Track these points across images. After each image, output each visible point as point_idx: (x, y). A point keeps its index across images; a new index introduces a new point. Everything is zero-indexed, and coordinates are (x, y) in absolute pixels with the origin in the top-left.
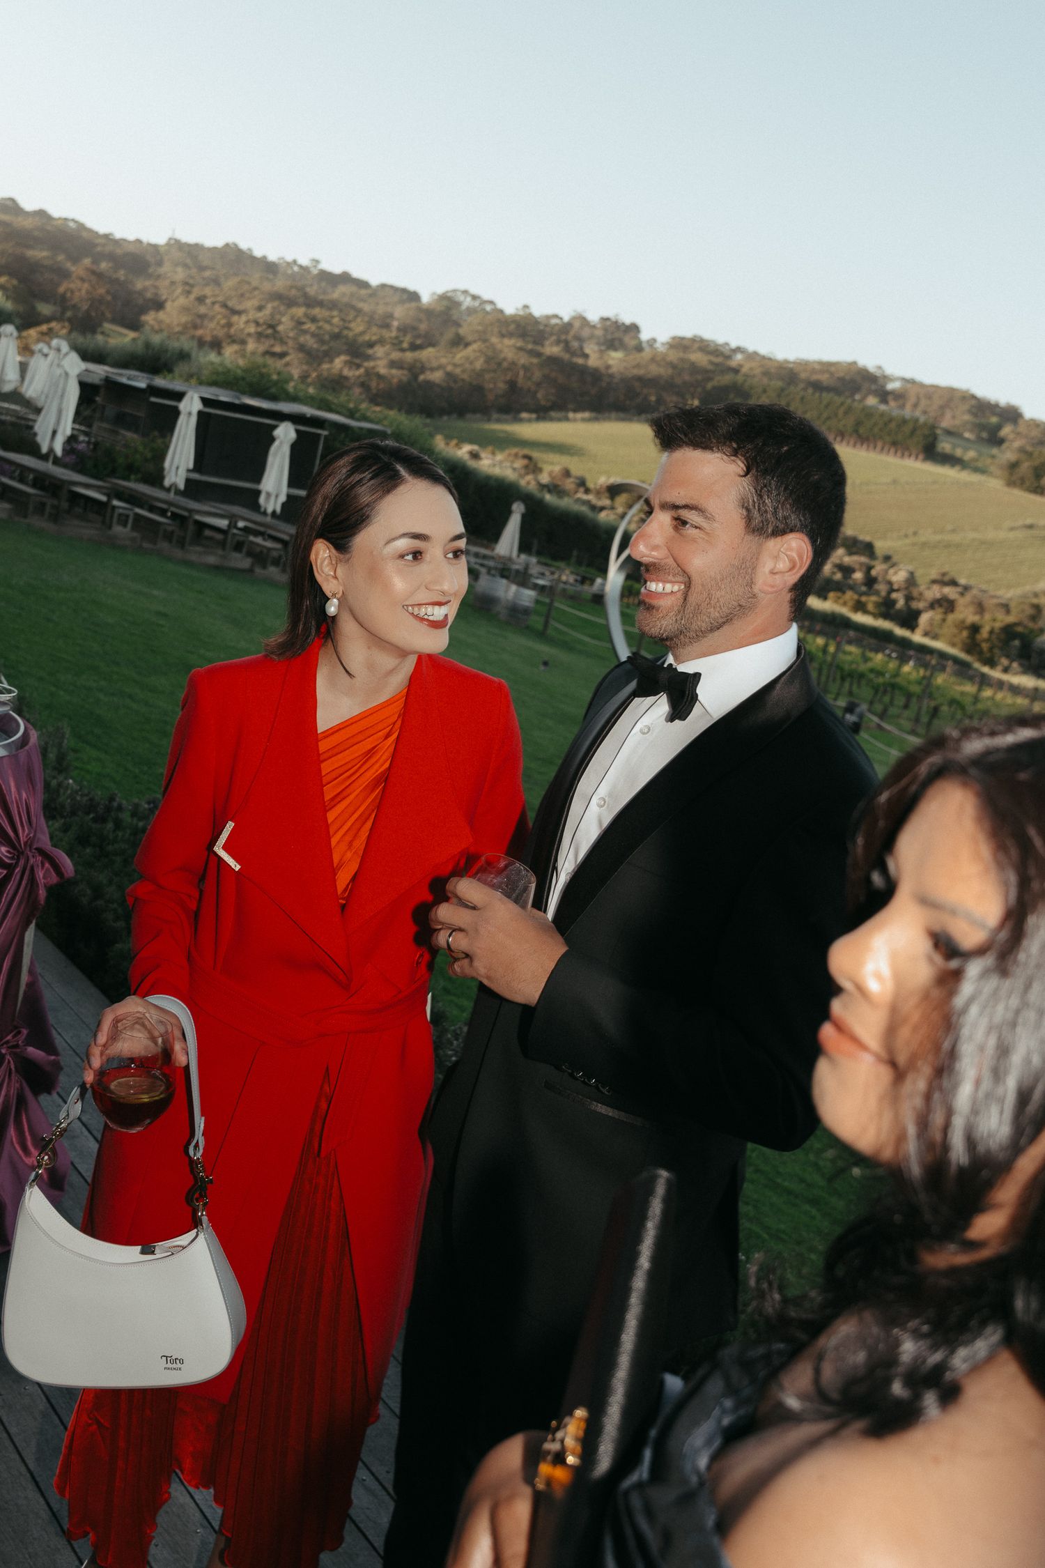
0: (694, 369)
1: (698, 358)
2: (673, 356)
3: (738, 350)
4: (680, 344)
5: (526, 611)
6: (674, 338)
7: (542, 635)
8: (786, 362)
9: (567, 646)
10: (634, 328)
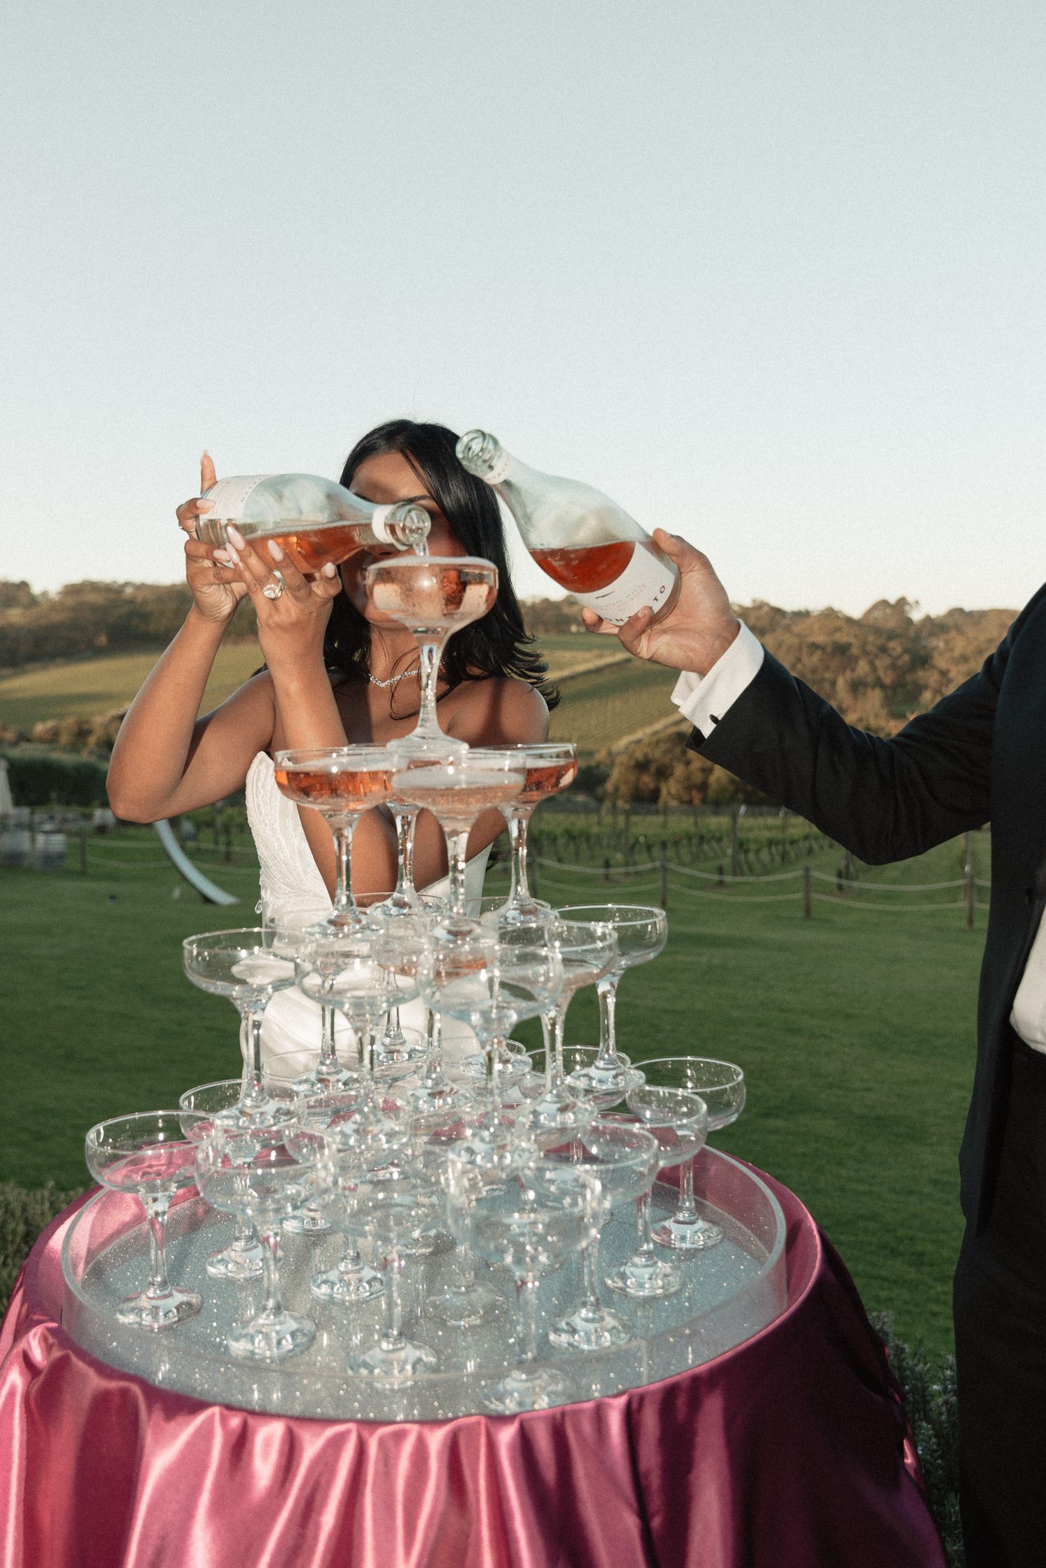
0: (93, 608)
1: (92, 598)
2: (70, 601)
3: (126, 584)
4: (72, 590)
5: (61, 856)
6: (67, 587)
7: (82, 874)
8: (174, 586)
9: (112, 877)
10: (24, 585)
